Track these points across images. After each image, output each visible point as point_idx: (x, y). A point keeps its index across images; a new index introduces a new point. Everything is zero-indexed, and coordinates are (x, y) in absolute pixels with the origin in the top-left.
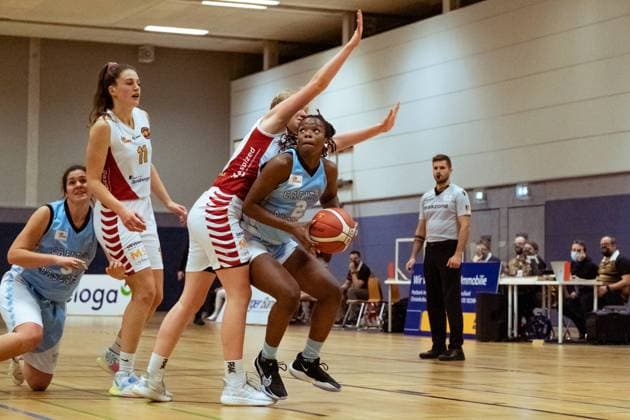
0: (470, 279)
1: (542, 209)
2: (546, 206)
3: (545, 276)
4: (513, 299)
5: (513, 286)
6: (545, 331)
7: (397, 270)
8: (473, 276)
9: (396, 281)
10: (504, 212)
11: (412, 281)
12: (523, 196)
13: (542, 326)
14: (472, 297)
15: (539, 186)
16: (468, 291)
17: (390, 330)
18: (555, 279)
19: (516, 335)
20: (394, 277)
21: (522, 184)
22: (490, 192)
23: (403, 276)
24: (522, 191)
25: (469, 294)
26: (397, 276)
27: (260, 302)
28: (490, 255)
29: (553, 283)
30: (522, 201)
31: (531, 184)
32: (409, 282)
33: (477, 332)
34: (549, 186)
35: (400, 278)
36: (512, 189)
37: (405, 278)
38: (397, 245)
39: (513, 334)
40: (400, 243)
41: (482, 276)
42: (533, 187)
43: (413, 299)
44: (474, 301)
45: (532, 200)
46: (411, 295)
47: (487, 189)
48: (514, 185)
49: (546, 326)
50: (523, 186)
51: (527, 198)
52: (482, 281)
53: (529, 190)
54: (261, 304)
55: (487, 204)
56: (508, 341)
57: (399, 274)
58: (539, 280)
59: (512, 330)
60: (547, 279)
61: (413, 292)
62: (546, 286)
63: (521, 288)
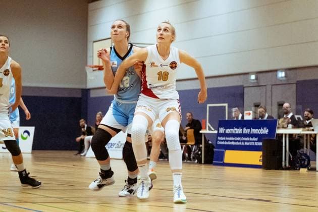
0: (257, 130)
1: (294, 86)
2: (297, 84)
3: (306, 128)
4: (285, 143)
5: (286, 135)
6: (306, 163)
7: (208, 124)
8: (259, 128)
9: (207, 131)
10: (269, 88)
11: (218, 131)
12: (282, 77)
13: (304, 160)
14: (258, 141)
15: (291, 71)
16: (256, 138)
17: (203, 162)
18: (313, 130)
19: (287, 165)
20: (206, 128)
21: (282, 70)
22: (261, 75)
23: (212, 128)
24: (281, 74)
25: (256, 139)
26: (207, 128)
27: (114, 144)
28: (267, 115)
29: (312, 132)
30: (281, 80)
31: (287, 70)
32: (216, 132)
33: (263, 163)
34: (298, 71)
35: (210, 129)
36: (275, 73)
37: (213, 129)
38: (208, 108)
39: (285, 165)
40: (210, 107)
41: (265, 128)
42: (288, 72)
43: (219, 143)
44: (260, 144)
45: (288, 80)
46: (217, 140)
47: (258, 73)
48: (276, 71)
49: (307, 160)
50: (282, 71)
51: (284, 79)
52: (265, 131)
53: (286, 74)
54: (115, 146)
55: (257, 82)
56: (283, 169)
57: (209, 127)
58: (303, 131)
59: (285, 162)
60: (308, 130)
61: (219, 138)
62: (307, 135)
63: (291, 135)
